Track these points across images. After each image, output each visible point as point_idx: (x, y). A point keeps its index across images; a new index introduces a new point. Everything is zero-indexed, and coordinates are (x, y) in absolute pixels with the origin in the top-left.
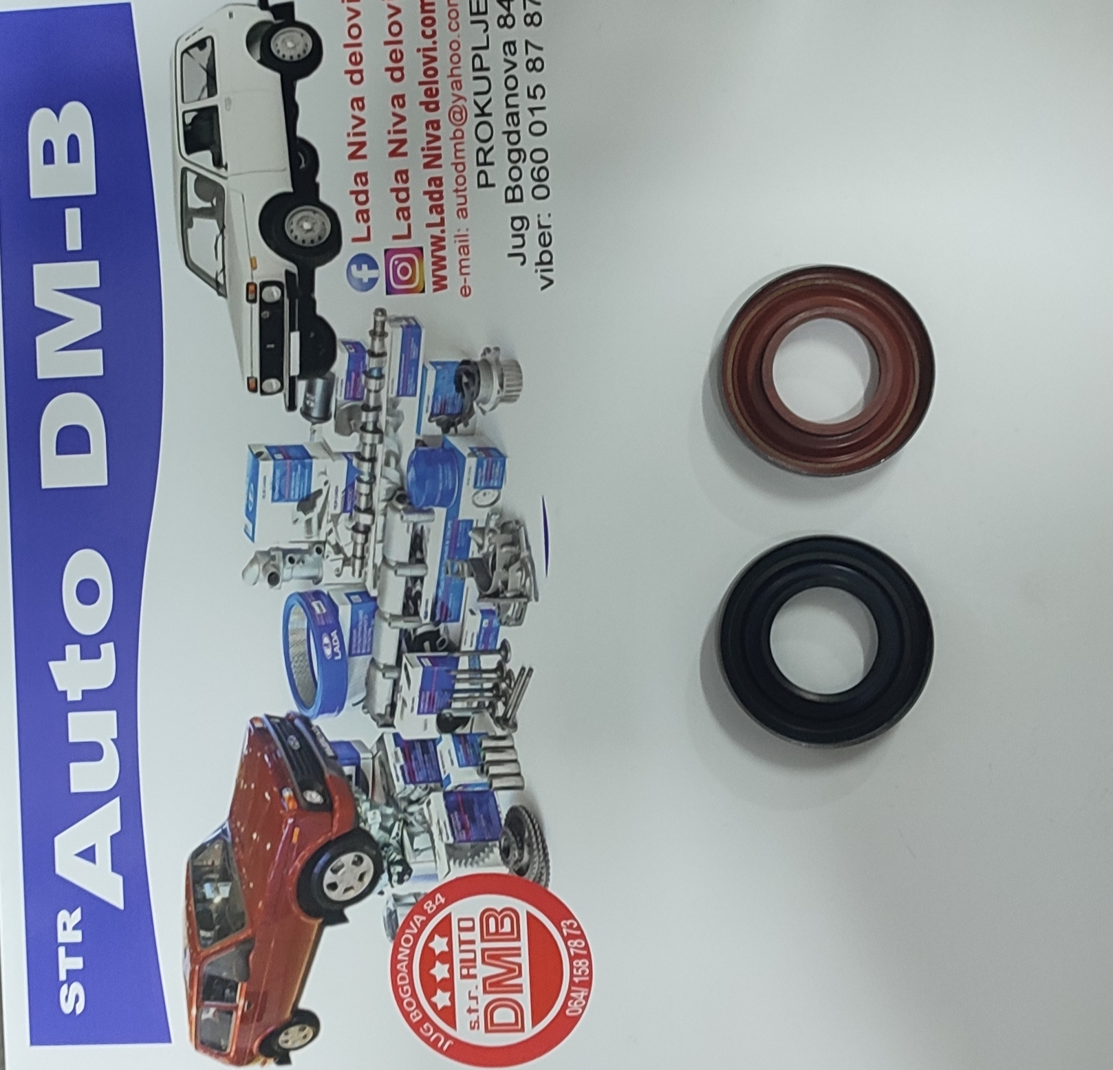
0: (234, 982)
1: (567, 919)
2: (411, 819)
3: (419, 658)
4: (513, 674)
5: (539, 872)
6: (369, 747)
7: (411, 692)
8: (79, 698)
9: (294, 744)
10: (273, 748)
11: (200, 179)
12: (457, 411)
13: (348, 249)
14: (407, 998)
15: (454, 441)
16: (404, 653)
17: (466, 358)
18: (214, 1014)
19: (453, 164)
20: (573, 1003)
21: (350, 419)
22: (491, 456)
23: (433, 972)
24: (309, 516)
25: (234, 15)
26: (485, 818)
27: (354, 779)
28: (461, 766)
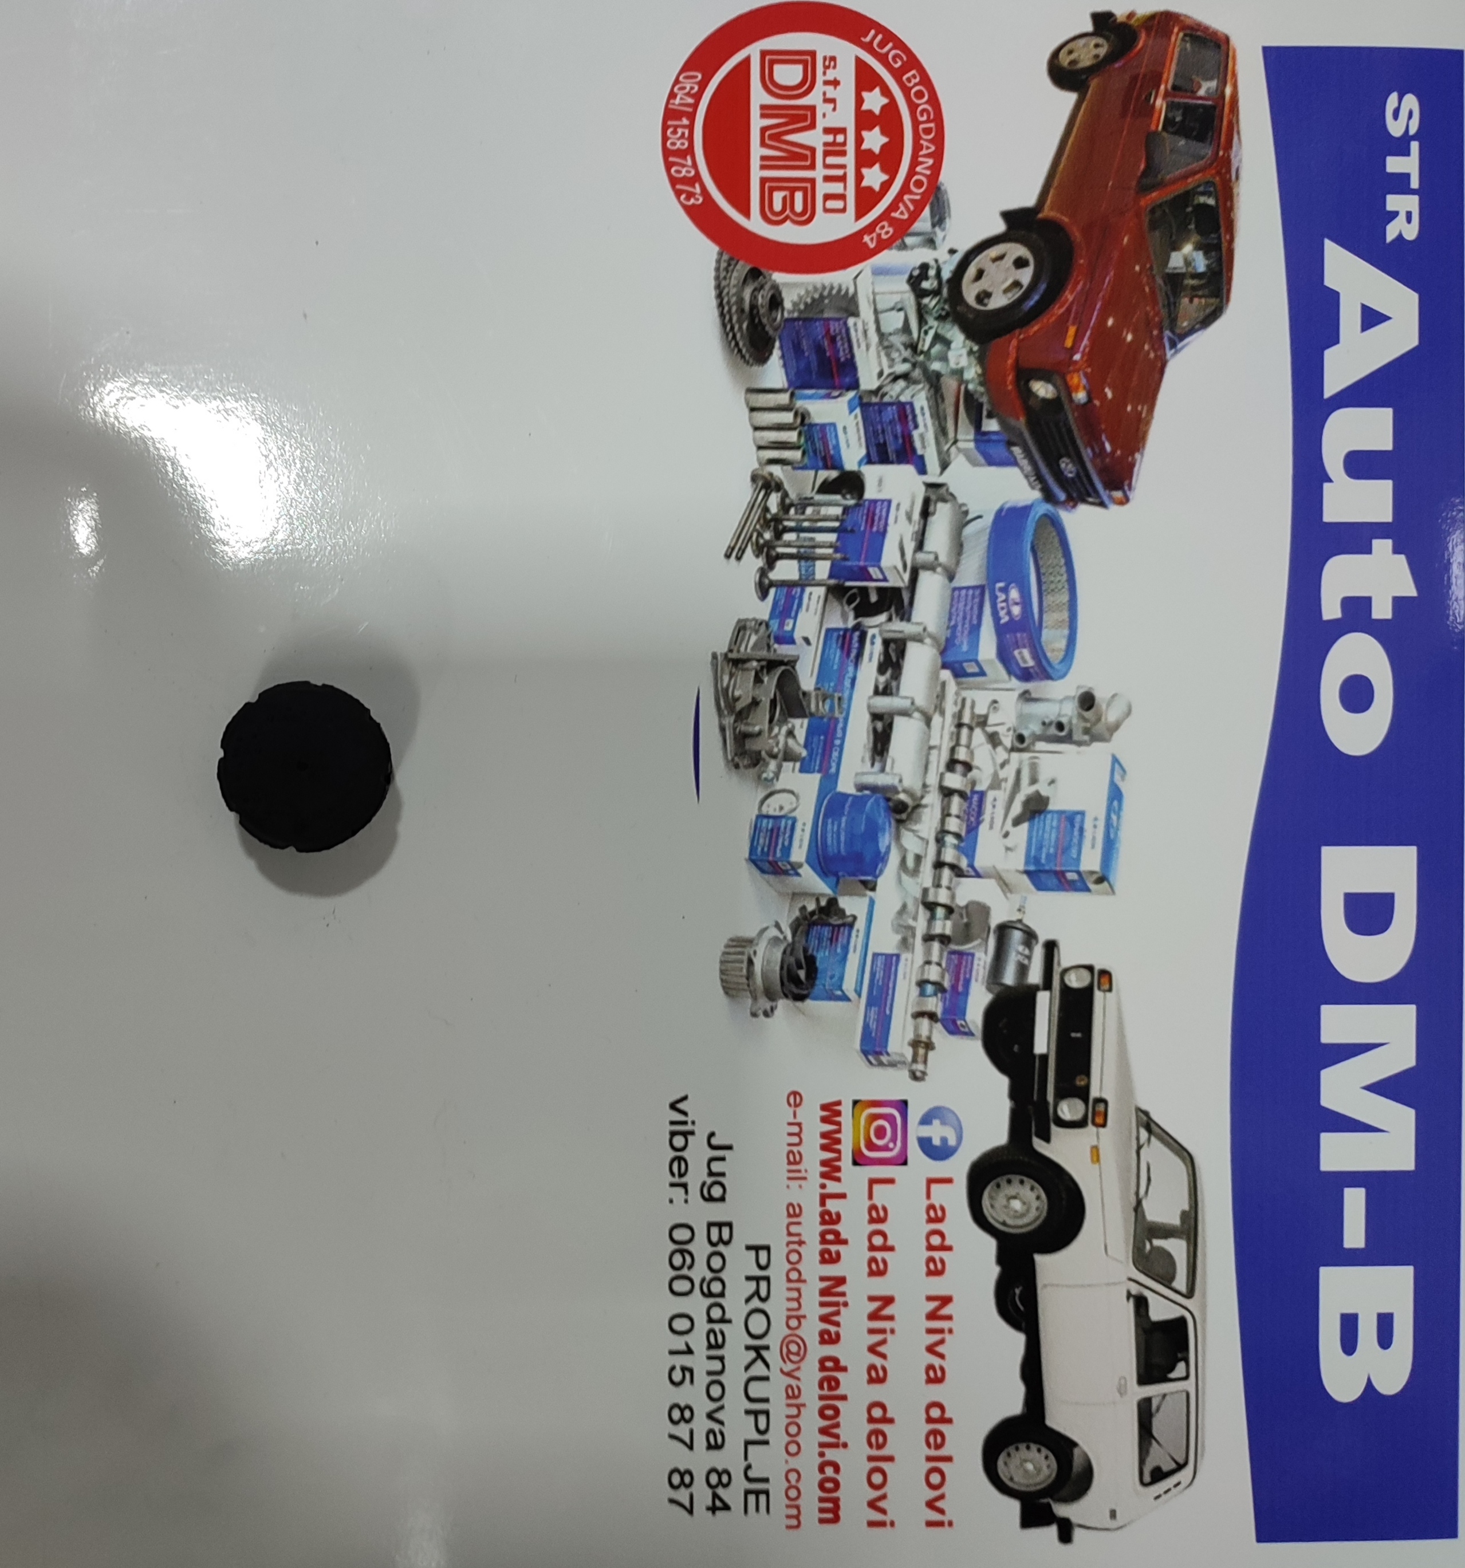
0: (1167, 132)
1: (693, 205)
2: (907, 353)
3: (885, 580)
4: (754, 552)
5: (729, 273)
6: (961, 458)
7: (899, 532)
8: (1376, 543)
9: (1067, 464)
10: (1098, 460)
11: (1167, 1279)
12: (816, 929)
13: (958, 1167)
14: (923, 104)
15: (822, 887)
16: (907, 588)
17: (799, 1004)
18: (1200, 87)
19: (804, 1281)
20: (692, 88)
21: (967, 925)
22: (770, 863)
23: (885, 140)
24: (1031, 790)
25: (1108, 1514)
26: (803, 352)
27: (985, 413)
28: (833, 425)
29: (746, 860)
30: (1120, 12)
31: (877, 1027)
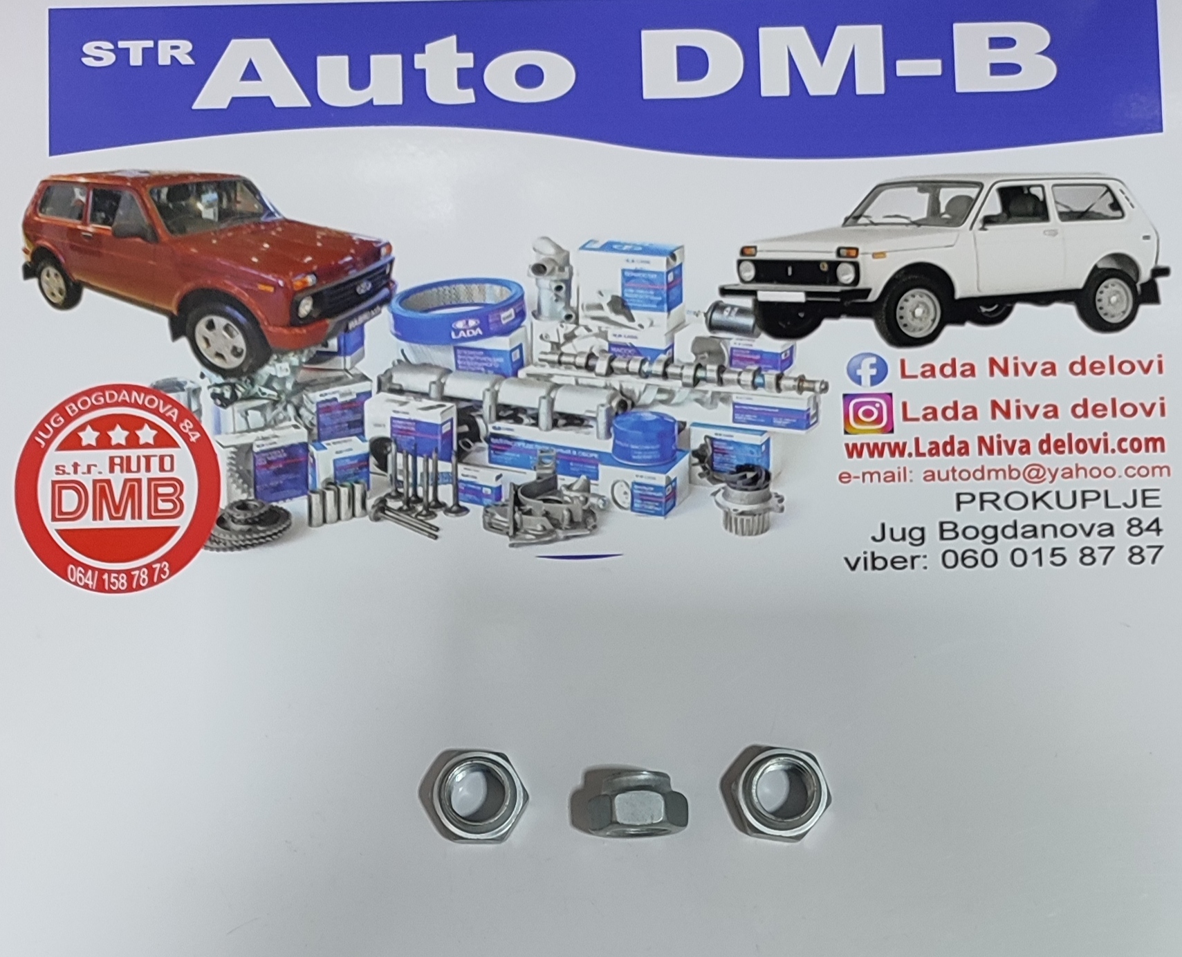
0: (113, 222)
1: (169, 569)
2: (280, 408)
3: (451, 420)
4: (432, 518)
5: (221, 540)
6: (358, 366)
7: (415, 411)
8: (418, 65)
10: (359, 265)
11: (971, 202)
12: (717, 466)
13: (892, 355)
14: (91, 401)
15: (684, 462)
16: (457, 405)
17: (773, 477)
18: (81, 201)
19: (983, 467)
20: (80, 572)
21: (710, 353)
22: (667, 501)
24: (607, 309)
25: (1147, 241)
26: (279, 485)
27: (324, 349)
28: (335, 461)
29: (665, 518)
30: (23, 259)
31: (787, 418)
